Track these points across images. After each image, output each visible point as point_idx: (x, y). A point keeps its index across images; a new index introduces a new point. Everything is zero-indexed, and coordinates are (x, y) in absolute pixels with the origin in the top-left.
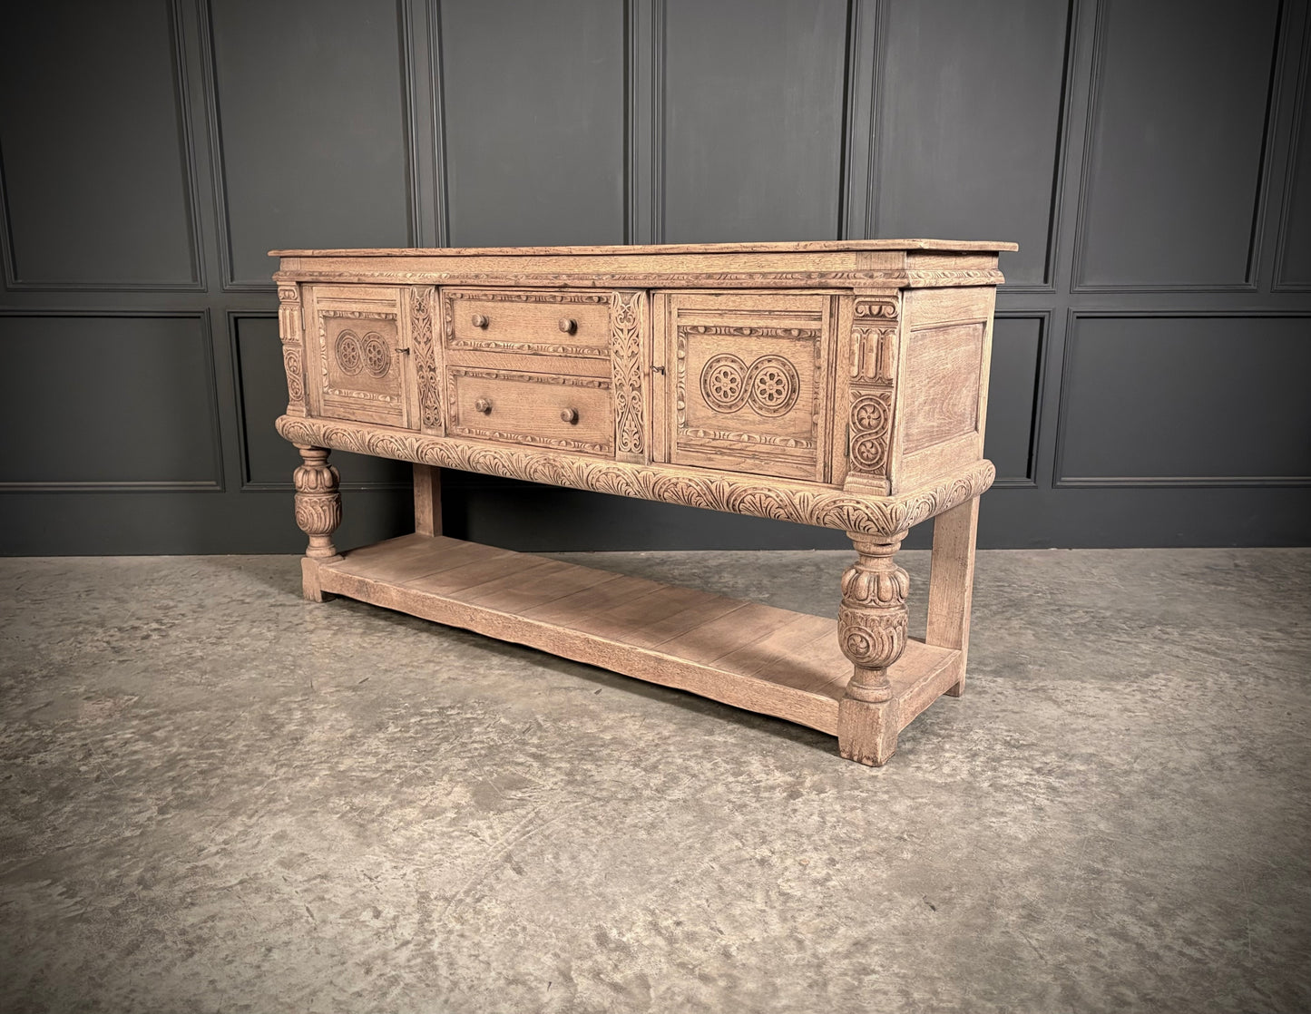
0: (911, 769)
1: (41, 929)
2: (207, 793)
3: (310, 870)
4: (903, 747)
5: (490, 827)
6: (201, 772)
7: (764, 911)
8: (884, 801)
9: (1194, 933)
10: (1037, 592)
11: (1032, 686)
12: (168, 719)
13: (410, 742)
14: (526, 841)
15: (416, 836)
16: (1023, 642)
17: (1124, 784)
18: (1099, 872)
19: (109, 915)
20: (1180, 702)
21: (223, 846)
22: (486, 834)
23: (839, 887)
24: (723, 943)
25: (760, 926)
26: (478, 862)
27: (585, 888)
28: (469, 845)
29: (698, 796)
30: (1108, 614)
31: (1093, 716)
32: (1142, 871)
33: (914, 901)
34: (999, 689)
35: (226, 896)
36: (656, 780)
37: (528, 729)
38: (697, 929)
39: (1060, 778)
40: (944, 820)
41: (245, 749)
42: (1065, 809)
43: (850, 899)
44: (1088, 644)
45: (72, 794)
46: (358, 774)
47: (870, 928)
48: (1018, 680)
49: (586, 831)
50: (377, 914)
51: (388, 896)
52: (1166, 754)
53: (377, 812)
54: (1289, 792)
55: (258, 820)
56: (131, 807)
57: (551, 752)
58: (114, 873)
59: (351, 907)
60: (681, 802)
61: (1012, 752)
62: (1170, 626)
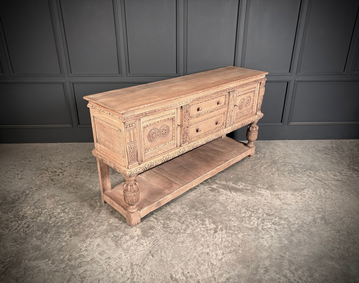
0: (244, 223)
1: (48, 274)
2: (80, 231)
3: (106, 256)
5: (146, 242)
6: (78, 224)
7: (207, 269)
8: (236, 234)
9: (302, 276)
10: (280, 157)
11: (275, 193)
12: (68, 205)
14: (154, 247)
15: (129, 245)
16: (275, 177)
17: (293, 228)
18: (283, 257)
19: (62, 270)
20: (310, 199)
21: (86, 248)
22: (145, 244)
23: (224, 262)
24: (198, 279)
25: (206, 273)
26: (143, 254)
27: (168, 262)
28: (141, 248)
29: (194, 232)
30: (297, 166)
31: (288, 204)
32: (293, 257)
33: (241, 266)
34: (267, 195)
35: (88, 264)
36: (184, 226)
38: (192, 274)
39: (278, 226)
40: (250, 240)
41: (87, 216)
42: (278, 236)
43: (227, 265)
44: (291, 178)
45: (49, 231)
46: (114, 224)
47: (231, 274)
48: (272, 191)
49: (168, 243)
50: (122, 270)
51: (124, 264)
52: (304, 218)
53: (120, 237)
54: (331, 231)
55: (92, 240)
56: (63, 235)
57: (159, 217)
58: (62, 257)
59: (116, 267)
60: (189, 234)
61: (268, 217)
62: (312, 171)
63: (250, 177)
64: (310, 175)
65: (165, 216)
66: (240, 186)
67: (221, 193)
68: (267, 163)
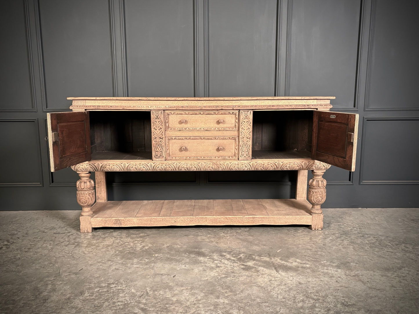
4: (298, 305)
10: (354, 228)
11: (353, 274)
13: (92, 302)
16: (349, 252)
20: (414, 282)
30: (383, 238)
31: (379, 290)
34: (339, 275)
37: (142, 295)
44: (375, 253)
48: (347, 271)
57: (150, 307)
61: (345, 308)
62: (408, 244)
63: (309, 251)
64: (407, 249)
65: (160, 307)
66: (292, 263)
67: (262, 273)
68: (333, 234)
